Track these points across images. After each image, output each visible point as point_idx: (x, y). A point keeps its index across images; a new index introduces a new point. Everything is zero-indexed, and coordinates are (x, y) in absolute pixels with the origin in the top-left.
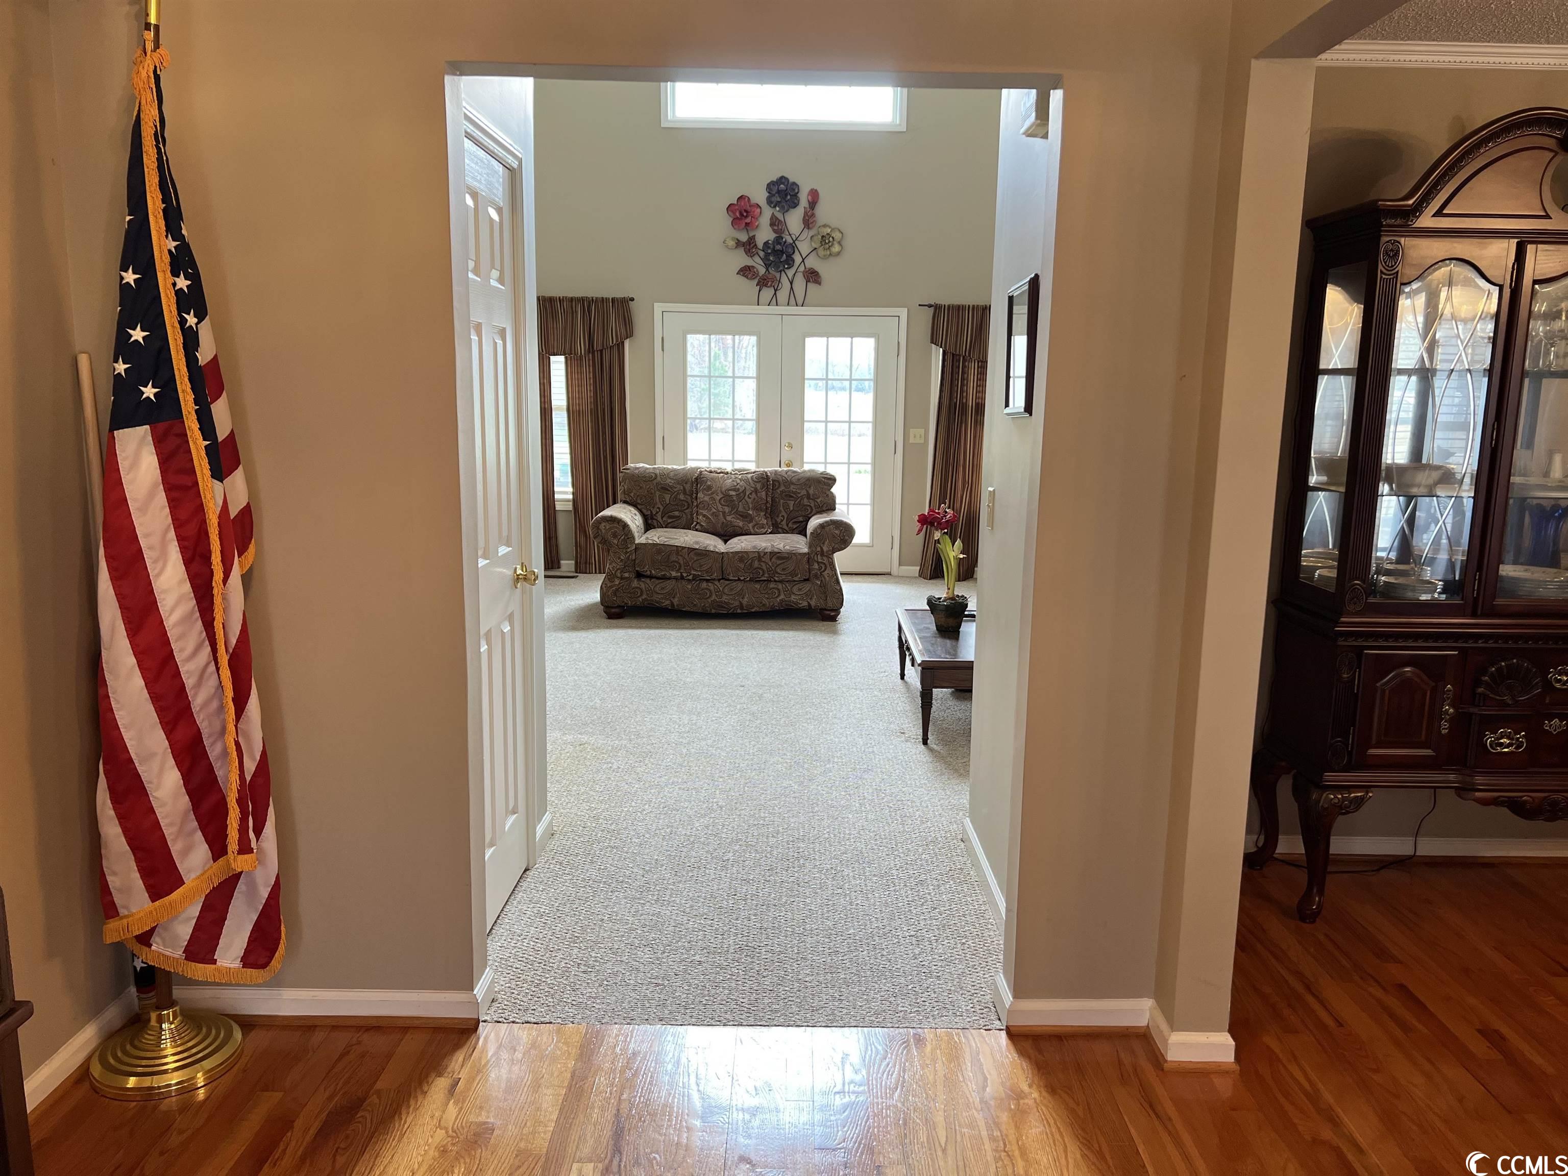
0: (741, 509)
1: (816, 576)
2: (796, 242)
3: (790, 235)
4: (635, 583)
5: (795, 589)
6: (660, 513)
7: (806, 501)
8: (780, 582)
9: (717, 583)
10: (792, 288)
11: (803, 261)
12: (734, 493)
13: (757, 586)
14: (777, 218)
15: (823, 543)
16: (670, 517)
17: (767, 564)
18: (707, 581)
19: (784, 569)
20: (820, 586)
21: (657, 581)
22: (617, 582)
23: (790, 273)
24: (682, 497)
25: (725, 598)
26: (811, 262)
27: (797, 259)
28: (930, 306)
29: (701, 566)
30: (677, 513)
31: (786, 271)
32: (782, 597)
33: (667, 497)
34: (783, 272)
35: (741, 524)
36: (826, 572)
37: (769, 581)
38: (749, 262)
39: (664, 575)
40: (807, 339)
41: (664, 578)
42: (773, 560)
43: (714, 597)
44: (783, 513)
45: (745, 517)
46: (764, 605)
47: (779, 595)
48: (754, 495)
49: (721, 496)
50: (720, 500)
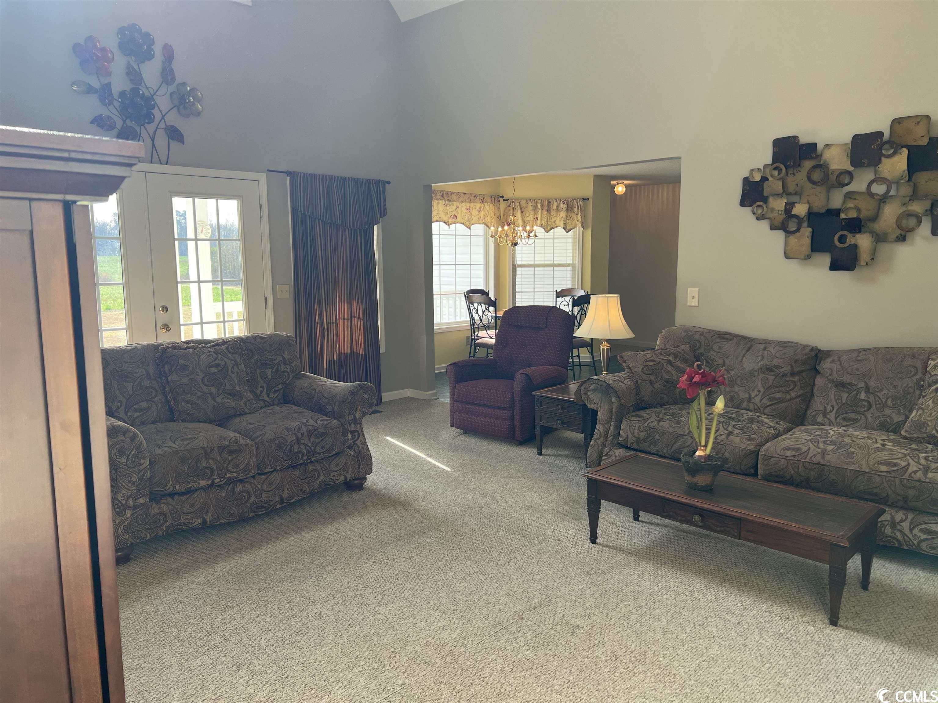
0: (228, 387)
1: (350, 447)
2: (154, 97)
3: (147, 88)
4: (155, 509)
5: (333, 466)
6: (123, 408)
7: (283, 368)
8: (316, 461)
9: (252, 480)
10: (154, 145)
11: (163, 117)
12: (214, 370)
13: (296, 473)
14: (133, 68)
16: (137, 410)
17: (306, 445)
18: (241, 481)
19: (323, 447)
20: (354, 456)
21: (183, 498)
22: (129, 513)
23: (151, 128)
24: (147, 383)
25: (264, 497)
26: (174, 120)
27: (157, 116)
28: (288, 173)
30: (144, 404)
31: (146, 125)
32: (322, 477)
33: (129, 386)
34: (142, 127)
35: (233, 404)
36: (359, 440)
37: (305, 464)
38: (104, 112)
39: (190, 488)
40: (173, 199)
41: (190, 491)
42: (312, 439)
43: (253, 499)
45: (234, 395)
46: (304, 492)
47: (319, 477)
48: (236, 369)
49: (202, 375)
50: (203, 379)
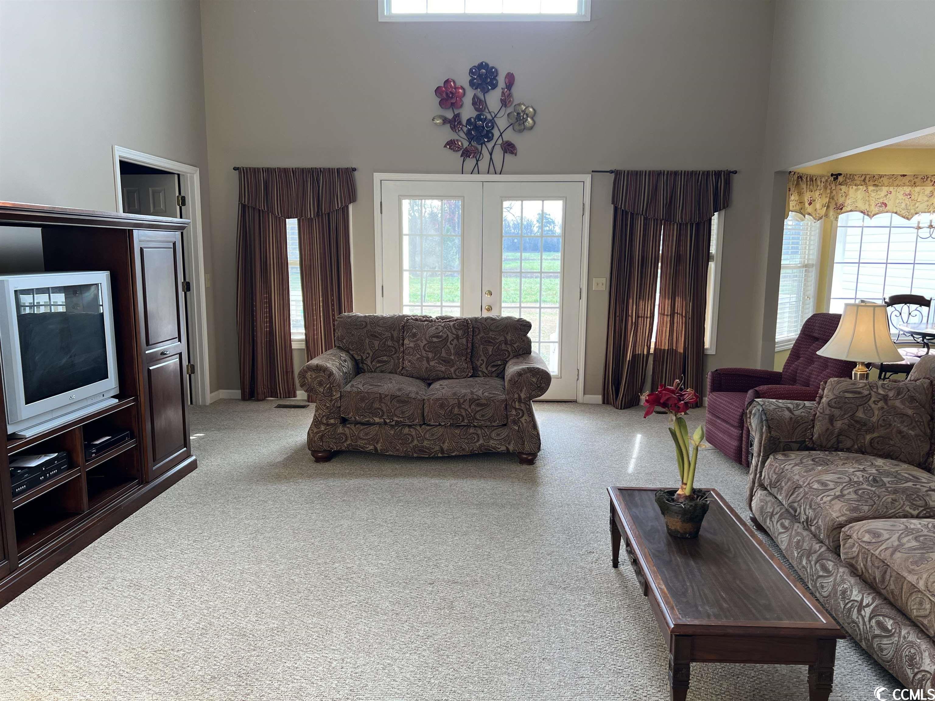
0: (444, 354)
1: (515, 422)
2: (495, 119)
3: (490, 112)
4: (340, 430)
5: (493, 435)
6: (370, 358)
7: (503, 347)
8: (480, 427)
9: (418, 428)
10: (491, 158)
11: (501, 135)
12: (435, 340)
13: (457, 431)
14: (478, 98)
15: (521, 391)
16: (379, 362)
17: (466, 410)
18: (410, 426)
19: (483, 416)
20: (518, 431)
21: (362, 427)
22: (323, 428)
23: (490, 145)
24: (390, 343)
25: (426, 443)
26: (509, 136)
27: (496, 133)
28: (611, 172)
29: (403, 413)
30: (385, 358)
31: (486, 143)
32: (481, 442)
33: (376, 343)
34: (484, 146)
35: (443, 369)
36: (524, 418)
37: (468, 426)
38: (454, 136)
39: (368, 421)
40: (504, 203)
41: (369, 424)
42: (473, 407)
43: (415, 442)
44: (483, 358)
45: (447, 362)
46: (463, 450)
47: (478, 440)
48: (455, 341)
49: (425, 342)
50: (424, 346)
